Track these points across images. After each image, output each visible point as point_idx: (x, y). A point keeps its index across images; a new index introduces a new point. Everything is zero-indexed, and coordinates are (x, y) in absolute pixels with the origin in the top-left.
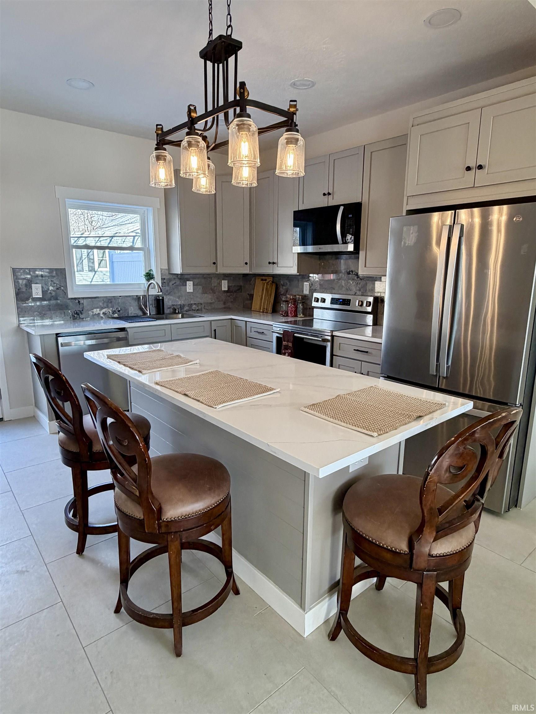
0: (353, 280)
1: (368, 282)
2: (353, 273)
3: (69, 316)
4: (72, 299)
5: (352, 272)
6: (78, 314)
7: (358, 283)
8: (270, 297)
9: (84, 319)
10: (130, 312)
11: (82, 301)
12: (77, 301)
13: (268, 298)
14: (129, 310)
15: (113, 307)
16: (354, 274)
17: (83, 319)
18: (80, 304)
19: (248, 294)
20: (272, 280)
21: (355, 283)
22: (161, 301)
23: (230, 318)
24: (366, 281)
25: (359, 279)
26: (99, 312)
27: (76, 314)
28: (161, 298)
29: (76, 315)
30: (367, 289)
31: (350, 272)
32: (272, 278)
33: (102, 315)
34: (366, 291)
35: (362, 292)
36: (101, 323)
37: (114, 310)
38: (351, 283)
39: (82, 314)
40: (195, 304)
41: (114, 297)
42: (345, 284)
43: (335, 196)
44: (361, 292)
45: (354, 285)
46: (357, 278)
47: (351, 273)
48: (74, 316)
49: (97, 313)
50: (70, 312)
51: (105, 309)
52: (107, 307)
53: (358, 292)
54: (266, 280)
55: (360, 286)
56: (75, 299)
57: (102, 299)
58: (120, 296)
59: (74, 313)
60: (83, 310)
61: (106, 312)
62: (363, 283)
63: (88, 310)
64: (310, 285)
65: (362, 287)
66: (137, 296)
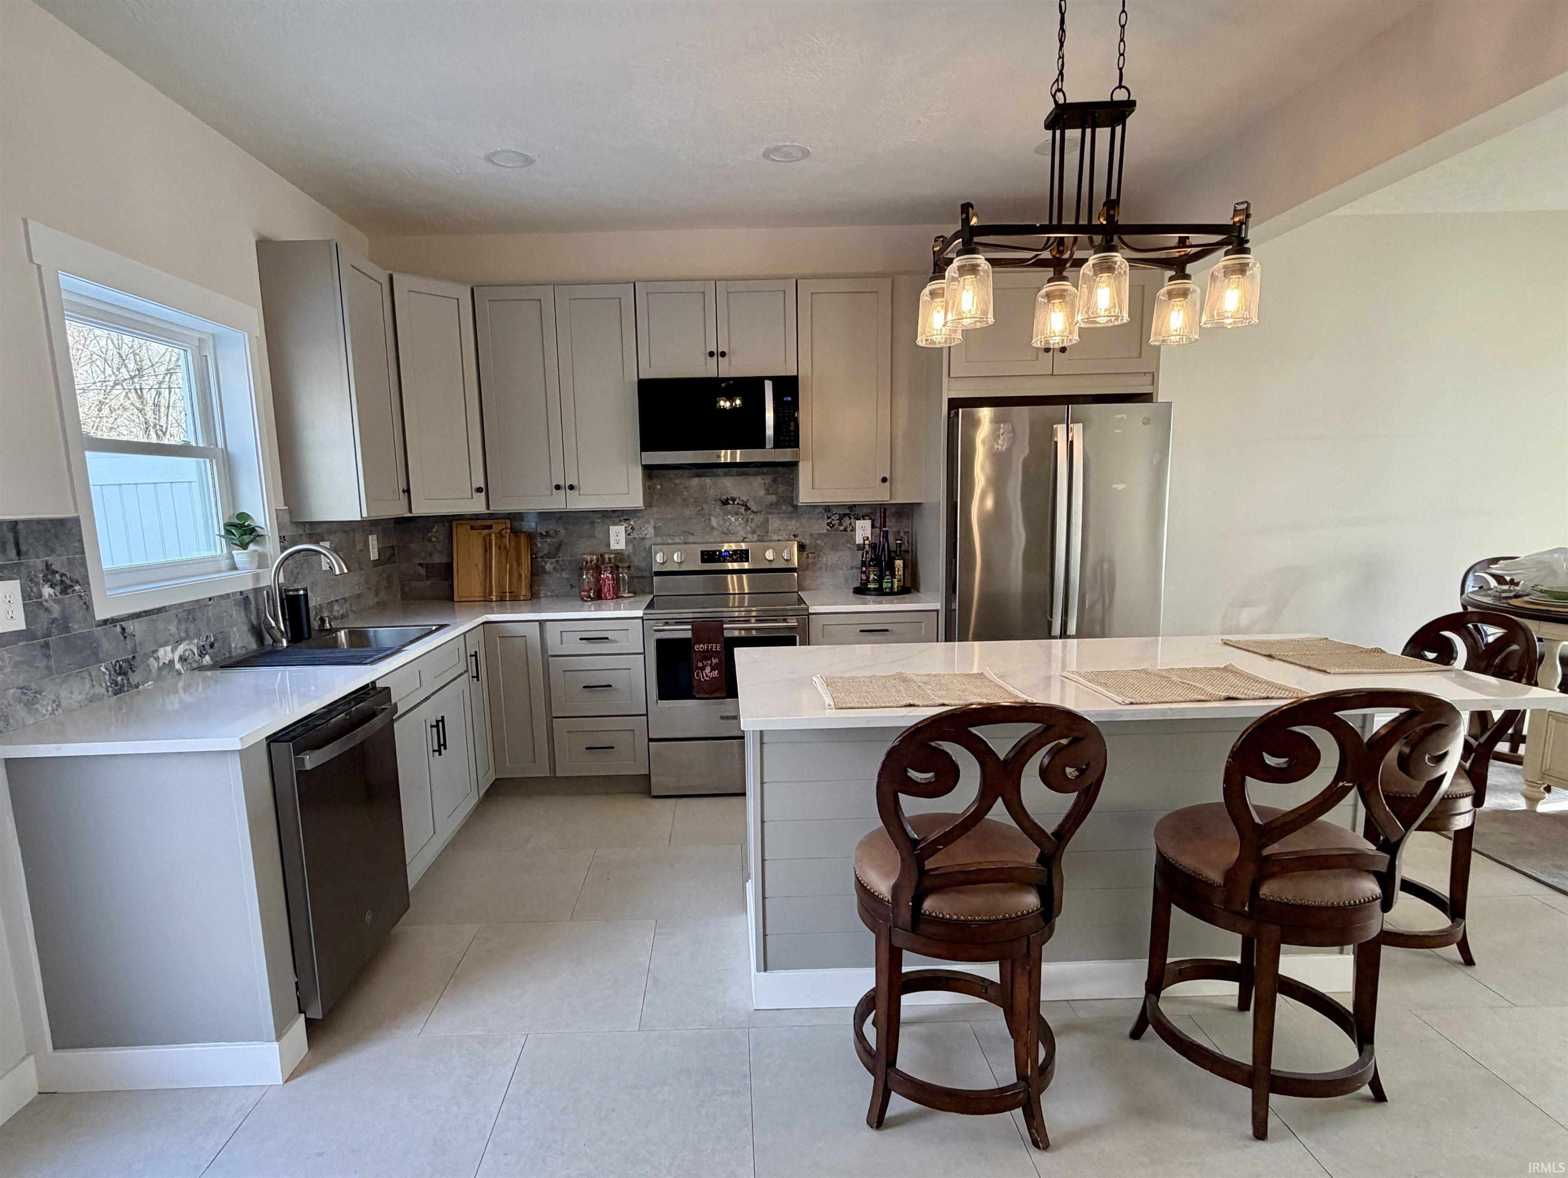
0: (737, 514)
1: (769, 516)
2: (736, 503)
3: (104, 685)
4: (105, 622)
5: (734, 500)
6: (125, 674)
7: (749, 519)
8: (519, 564)
9: (141, 687)
10: (233, 645)
11: (130, 626)
12: (118, 629)
13: (511, 568)
14: (232, 640)
15: (198, 636)
16: (738, 504)
17: (137, 686)
18: (125, 637)
19: (421, 565)
20: (509, 526)
21: (742, 519)
22: (302, 598)
23: (485, 620)
24: (765, 514)
25: (749, 512)
26: (170, 656)
27: (120, 674)
28: (301, 592)
29: (120, 678)
30: (770, 528)
31: (727, 500)
32: (508, 522)
33: (178, 666)
34: (767, 532)
35: (758, 536)
36: (177, 692)
37: (201, 643)
38: (733, 519)
39: (133, 671)
40: (337, 601)
41: (198, 601)
42: (718, 523)
43: (733, 359)
44: (755, 536)
45: (740, 524)
46: (746, 510)
47: (731, 502)
48: (116, 683)
49: (167, 662)
50: (103, 669)
51: (182, 646)
52: (188, 637)
53: (749, 536)
54: (490, 527)
55: (753, 525)
56: (113, 621)
57: (174, 612)
58: (210, 599)
59: (115, 670)
60: (134, 657)
61: (187, 654)
62: (759, 519)
63: (147, 656)
64: (626, 530)
65: (758, 527)
66: (241, 592)
